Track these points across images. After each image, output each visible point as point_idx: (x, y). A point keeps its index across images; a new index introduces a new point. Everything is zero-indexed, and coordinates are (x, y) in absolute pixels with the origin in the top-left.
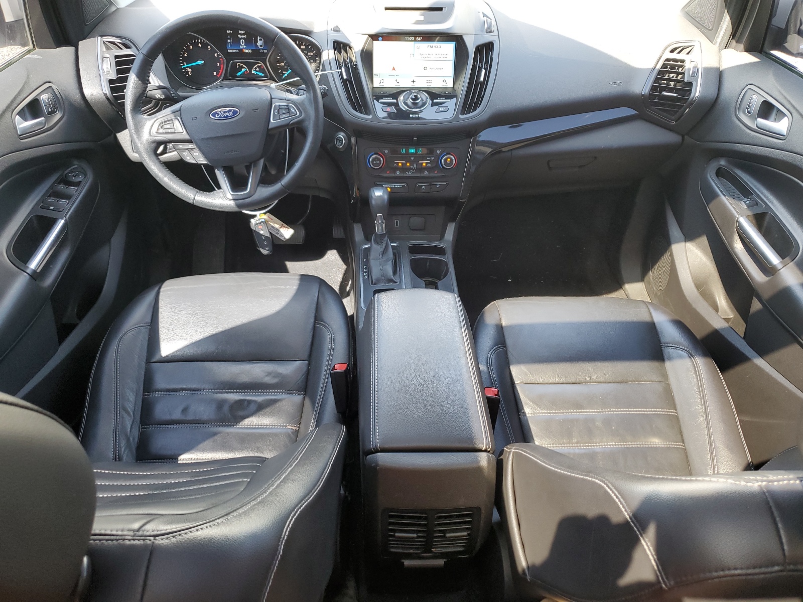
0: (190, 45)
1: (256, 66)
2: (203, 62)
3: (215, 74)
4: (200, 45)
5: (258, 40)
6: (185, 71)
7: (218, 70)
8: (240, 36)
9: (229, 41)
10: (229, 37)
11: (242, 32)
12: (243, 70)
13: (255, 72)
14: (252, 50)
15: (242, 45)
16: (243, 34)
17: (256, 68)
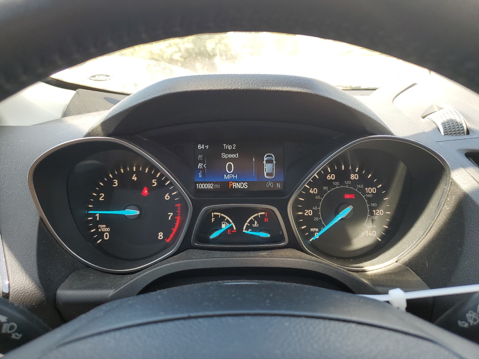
0: (114, 178)
1: (252, 217)
2: (138, 212)
3: (161, 235)
4: (134, 178)
5: (264, 162)
6: (96, 232)
7: (167, 228)
8: (224, 156)
9: (200, 165)
10: (200, 156)
11: (230, 147)
12: (224, 226)
13: (249, 232)
14: (249, 183)
15: (227, 174)
16: (232, 152)
17: (252, 222)
